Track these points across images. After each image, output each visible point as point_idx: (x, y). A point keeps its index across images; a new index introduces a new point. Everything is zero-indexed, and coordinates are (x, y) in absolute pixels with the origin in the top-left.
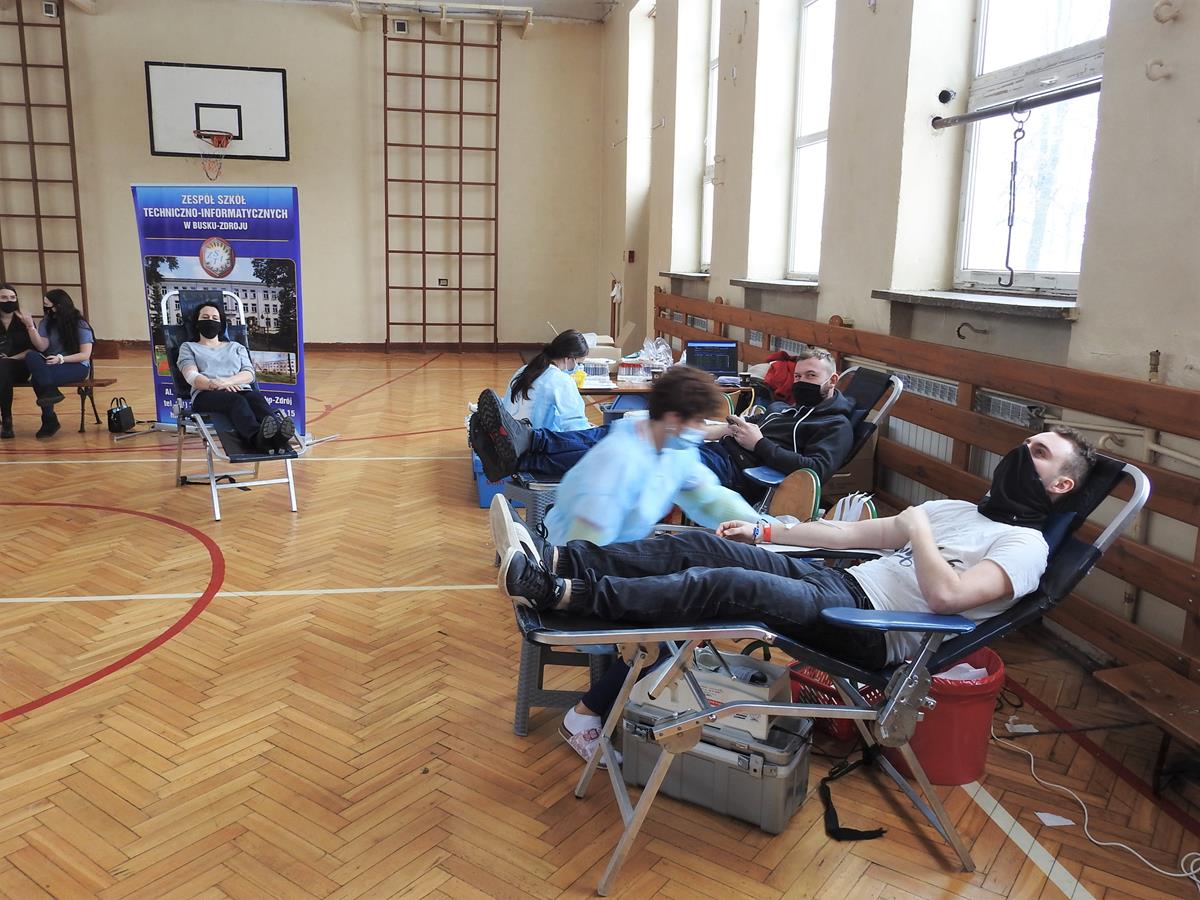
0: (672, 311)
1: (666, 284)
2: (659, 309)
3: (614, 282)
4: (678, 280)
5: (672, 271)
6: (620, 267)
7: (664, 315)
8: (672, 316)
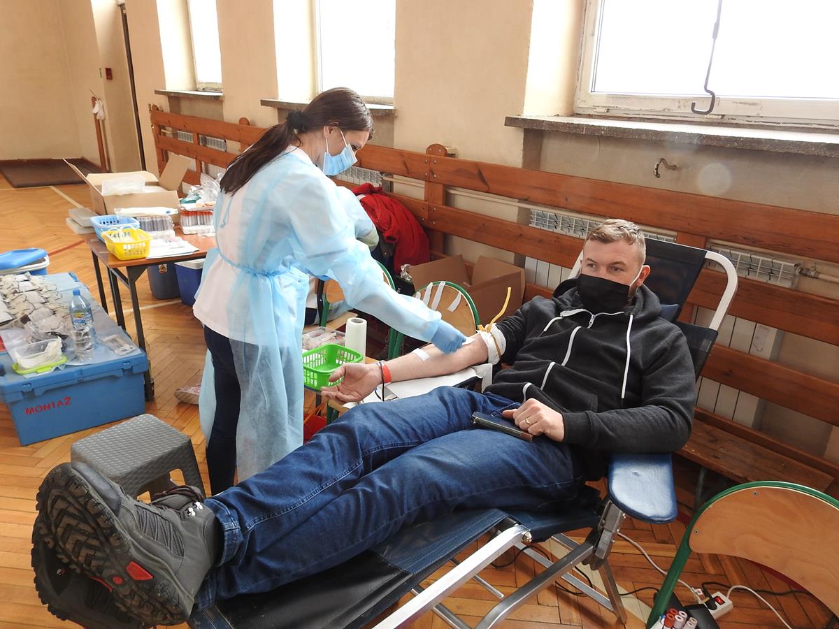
0: (175, 129)
1: (163, 103)
2: (159, 127)
3: (94, 99)
4: (175, 98)
5: (167, 90)
6: (99, 84)
7: (164, 133)
8: (175, 135)
